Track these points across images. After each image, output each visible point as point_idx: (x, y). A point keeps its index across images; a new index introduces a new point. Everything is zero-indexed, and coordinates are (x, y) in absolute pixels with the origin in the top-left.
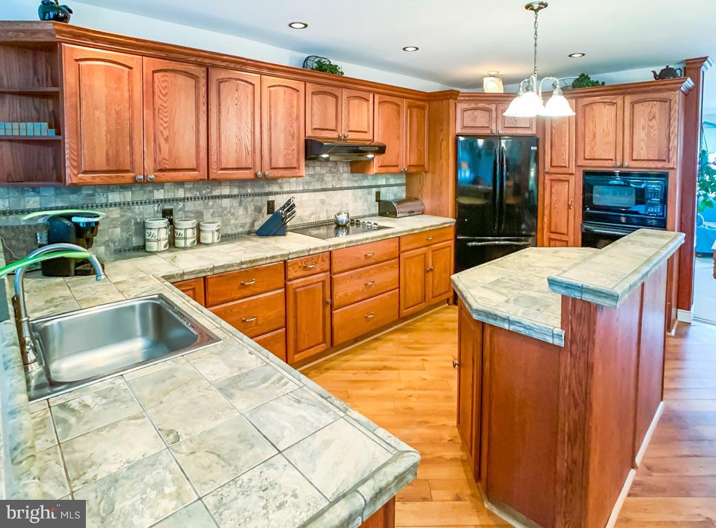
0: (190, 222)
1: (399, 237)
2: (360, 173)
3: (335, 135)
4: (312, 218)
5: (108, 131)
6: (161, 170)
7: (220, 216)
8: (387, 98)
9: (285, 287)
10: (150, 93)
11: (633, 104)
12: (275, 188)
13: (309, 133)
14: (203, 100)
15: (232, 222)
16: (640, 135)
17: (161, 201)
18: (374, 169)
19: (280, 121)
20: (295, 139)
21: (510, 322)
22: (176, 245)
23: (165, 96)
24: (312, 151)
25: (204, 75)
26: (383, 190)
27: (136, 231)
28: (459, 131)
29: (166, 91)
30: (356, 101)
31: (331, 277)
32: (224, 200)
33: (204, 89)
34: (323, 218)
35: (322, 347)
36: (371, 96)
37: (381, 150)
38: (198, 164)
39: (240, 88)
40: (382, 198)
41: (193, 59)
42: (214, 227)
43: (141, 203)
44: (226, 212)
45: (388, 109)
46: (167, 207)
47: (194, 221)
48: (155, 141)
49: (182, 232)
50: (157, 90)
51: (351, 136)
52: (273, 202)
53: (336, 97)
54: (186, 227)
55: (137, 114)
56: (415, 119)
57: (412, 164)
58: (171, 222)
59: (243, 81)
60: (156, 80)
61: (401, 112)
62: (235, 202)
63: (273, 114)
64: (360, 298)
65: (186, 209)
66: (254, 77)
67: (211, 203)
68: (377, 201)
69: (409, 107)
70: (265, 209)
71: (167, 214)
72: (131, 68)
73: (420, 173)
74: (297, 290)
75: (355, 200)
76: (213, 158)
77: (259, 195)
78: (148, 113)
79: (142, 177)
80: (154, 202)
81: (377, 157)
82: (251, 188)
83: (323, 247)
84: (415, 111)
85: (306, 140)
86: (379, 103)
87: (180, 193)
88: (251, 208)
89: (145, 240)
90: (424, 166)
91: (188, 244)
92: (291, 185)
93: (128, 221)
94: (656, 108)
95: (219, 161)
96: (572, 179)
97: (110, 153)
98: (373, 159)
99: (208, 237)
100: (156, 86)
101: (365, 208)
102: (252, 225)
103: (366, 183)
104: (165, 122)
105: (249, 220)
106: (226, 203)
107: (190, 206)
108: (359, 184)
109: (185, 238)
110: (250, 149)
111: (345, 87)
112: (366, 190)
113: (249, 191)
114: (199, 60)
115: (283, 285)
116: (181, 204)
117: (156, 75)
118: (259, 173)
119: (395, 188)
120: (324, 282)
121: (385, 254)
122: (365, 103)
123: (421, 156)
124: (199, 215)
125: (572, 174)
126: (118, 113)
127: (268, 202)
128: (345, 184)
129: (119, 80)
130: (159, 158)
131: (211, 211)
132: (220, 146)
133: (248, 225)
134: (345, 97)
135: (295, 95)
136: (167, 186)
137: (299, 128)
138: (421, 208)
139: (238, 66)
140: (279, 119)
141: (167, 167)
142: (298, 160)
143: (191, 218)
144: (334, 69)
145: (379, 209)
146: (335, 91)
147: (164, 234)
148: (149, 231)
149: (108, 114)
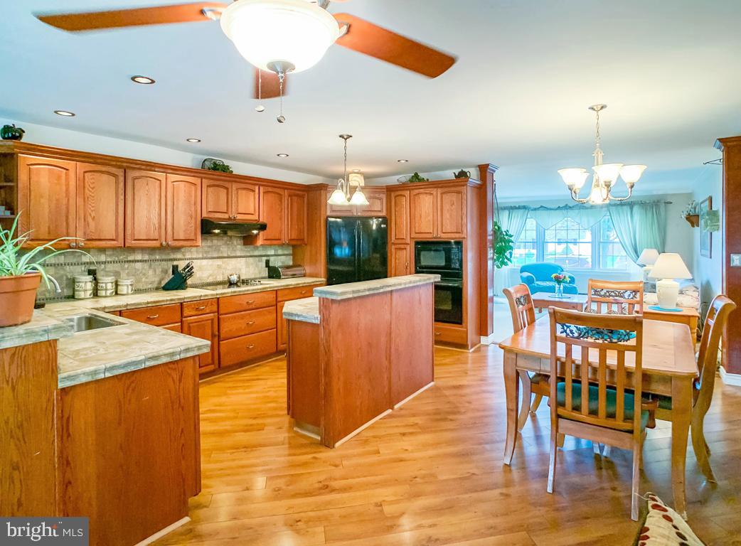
0: (110, 278)
1: (276, 290)
2: (250, 245)
3: (226, 216)
4: (210, 278)
5: (50, 212)
6: (88, 240)
7: (133, 275)
8: (270, 189)
9: (182, 322)
10: (81, 186)
11: (442, 194)
12: (179, 256)
13: (205, 215)
14: (121, 191)
15: (144, 279)
16: (446, 215)
17: (87, 263)
18: (260, 242)
19: (181, 207)
20: (193, 219)
21: (298, 316)
22: (99, 294)
23: (93, 188)
24: (207, 227)
25: (123, 174)
26: (272, 259)
27: (67, 285)
28: (328, 213)
29: (94, 185)
30: (244, 192)
31: (218, 318)
32: (137, 264)
33: (122, 185)
34: (220, 278)
35: (211, 367)
36: (257, 187)
37: (263, 227)
38: (117, 236)
39: (149, 183)
40: (271, 265)
41: (114, 163)
42: (129, 282)
43: (72, 264)
44: (138, 272)
45: (271, 197)
46: (92, 268)
47: (113, 277)
48: (85, 220)
49: (104, 285)
50: (86, 184)
51: (239, 217)
52: (177, 266)
53: (227, 189)
54: (107, 282)
55: (72, 202)
56: (295, 205)
57: (293, 238)
58: (95, 279)
59: (151, 178)
60: (86, 177)
61: (283, 201)
62: (146, 266)
63: (175, 201)
64: (243, 334)
65: (107, 270)
66: (161, 176)
67: (126, 266)
68: (266, 267)
69: (290, 196)
70: (170, 271)
71: (92, 273)
72: (67, 170)
73: (300, 245)
74: (191, 325)
75: (247, 265)
76: (129, 232)
77: (165, 260)
78: (80, 201)
79: (75, 244)
80: (82, 264)
81: (261, 233)
82: (159, 255)
83: (212, 295)
84: (295, 199)
85: (202, 220)
86: (264, 193)
87: (103, 258)
88: (159, 271)
89: (74, 290)
90: (303, 240)
91: (108, 294)
92: (193, 253)
93: (62, 276)
94: (454, 197)
95: (133, 234)
96: (408, 247)
97: (51, 227)
98: (258, 234)
99: (123, 289)
100: (86, 182)
101: (257, 271)
102: (160, 283)
103: (256, 253)
104: (93, 207)
105: (157, 279)
106: (138, 265)
107: (110, 267)
108: (251, 254)
109: (106, 290)
110: (157, 225)
111: (236, 182)
112: (257, 259)
113: (157, 257)
114: (118, 164)
115: (180, 320)
116: (103, 266)
117: (86, 174)
118: (164, 243)
119: (283, 257)
120: (212, 320)
121: (264, 303)
122: (252, 193)
123: (300, 231)
124: (117, 274)
125: (407, 244)
126: (57, 200)
127: (173, 266)
128: (239, 254)
129: (59, 177)
130: (88, 232)
131: (127, 271)
132: (134, 224)
133: (156, 283)
134: (234, 188)
135: (193, 187)
136: (92, 251)
137: (196, 211)
138: (303, 272)
139: (148, 168)
140: (180, 205)
141: (94, 238)
142: (196, 234)
143: (110, 276)
144: (225, 169)
145: (269, 273)
146: (227, 185)
147: (90, 286)
148: (78, 284)
149: (50, 200)
